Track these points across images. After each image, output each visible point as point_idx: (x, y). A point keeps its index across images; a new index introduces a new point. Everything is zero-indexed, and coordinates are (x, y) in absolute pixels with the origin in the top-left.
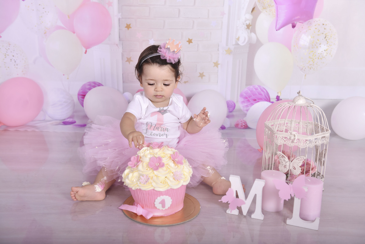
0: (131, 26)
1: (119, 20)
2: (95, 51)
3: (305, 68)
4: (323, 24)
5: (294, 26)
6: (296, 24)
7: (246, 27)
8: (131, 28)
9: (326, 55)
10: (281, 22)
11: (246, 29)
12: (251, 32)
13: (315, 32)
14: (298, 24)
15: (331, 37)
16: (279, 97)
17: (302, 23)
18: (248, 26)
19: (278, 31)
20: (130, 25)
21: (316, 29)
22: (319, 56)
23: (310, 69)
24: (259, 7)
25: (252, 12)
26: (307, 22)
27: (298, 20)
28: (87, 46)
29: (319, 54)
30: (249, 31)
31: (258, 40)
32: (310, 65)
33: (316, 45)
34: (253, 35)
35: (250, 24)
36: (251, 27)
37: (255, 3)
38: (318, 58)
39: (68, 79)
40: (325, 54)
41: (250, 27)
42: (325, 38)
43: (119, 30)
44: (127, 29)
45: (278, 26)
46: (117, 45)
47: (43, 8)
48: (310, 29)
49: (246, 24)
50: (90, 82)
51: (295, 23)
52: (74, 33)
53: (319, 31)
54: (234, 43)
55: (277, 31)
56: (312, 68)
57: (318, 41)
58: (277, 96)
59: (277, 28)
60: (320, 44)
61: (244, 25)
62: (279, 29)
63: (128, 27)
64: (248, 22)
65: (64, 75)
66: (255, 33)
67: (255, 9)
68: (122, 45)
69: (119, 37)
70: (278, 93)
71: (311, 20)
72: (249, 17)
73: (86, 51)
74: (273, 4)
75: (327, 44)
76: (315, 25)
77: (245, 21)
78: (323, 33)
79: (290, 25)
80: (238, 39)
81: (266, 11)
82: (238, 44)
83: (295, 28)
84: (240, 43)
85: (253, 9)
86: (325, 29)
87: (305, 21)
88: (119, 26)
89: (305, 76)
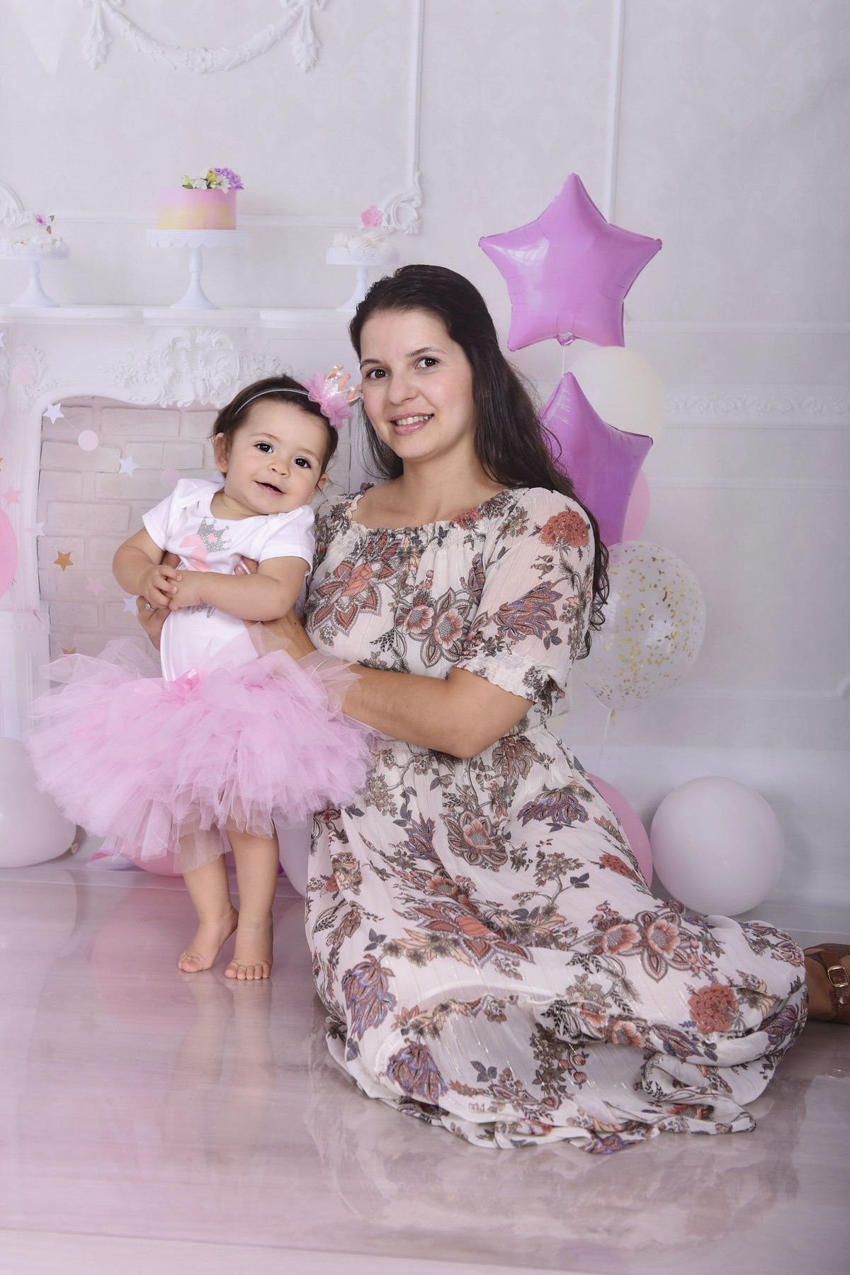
0: (71, 558)
1: (37, 541)
3: (612, 691)
4: (654, 559)
8: (71, 564)
9: (673, 653)
13: (630, 583)
15: (682, 596)
20: (68, 555)
21: (633, 571)
22: (652, 655)
23: (627, 693)
29: (650, 647)
32: (625, 681)
33: (638, 621)
38: (651, 663)
40: (669, 650)
42: (664, 600)
43: (38, 571)
44: (59, 566)
46: (35, 612)
53: (643, 578)
56: (634, 691)
57: (643, 610)
60: (650, 618)
63: (64, 561)
68: (50, 612)
69: (40, 591)
75: (672, 617)
76: (630, 562)
78: (656, 586)
86: (660, 572)
88: (38, 559)
89: (613, 714)
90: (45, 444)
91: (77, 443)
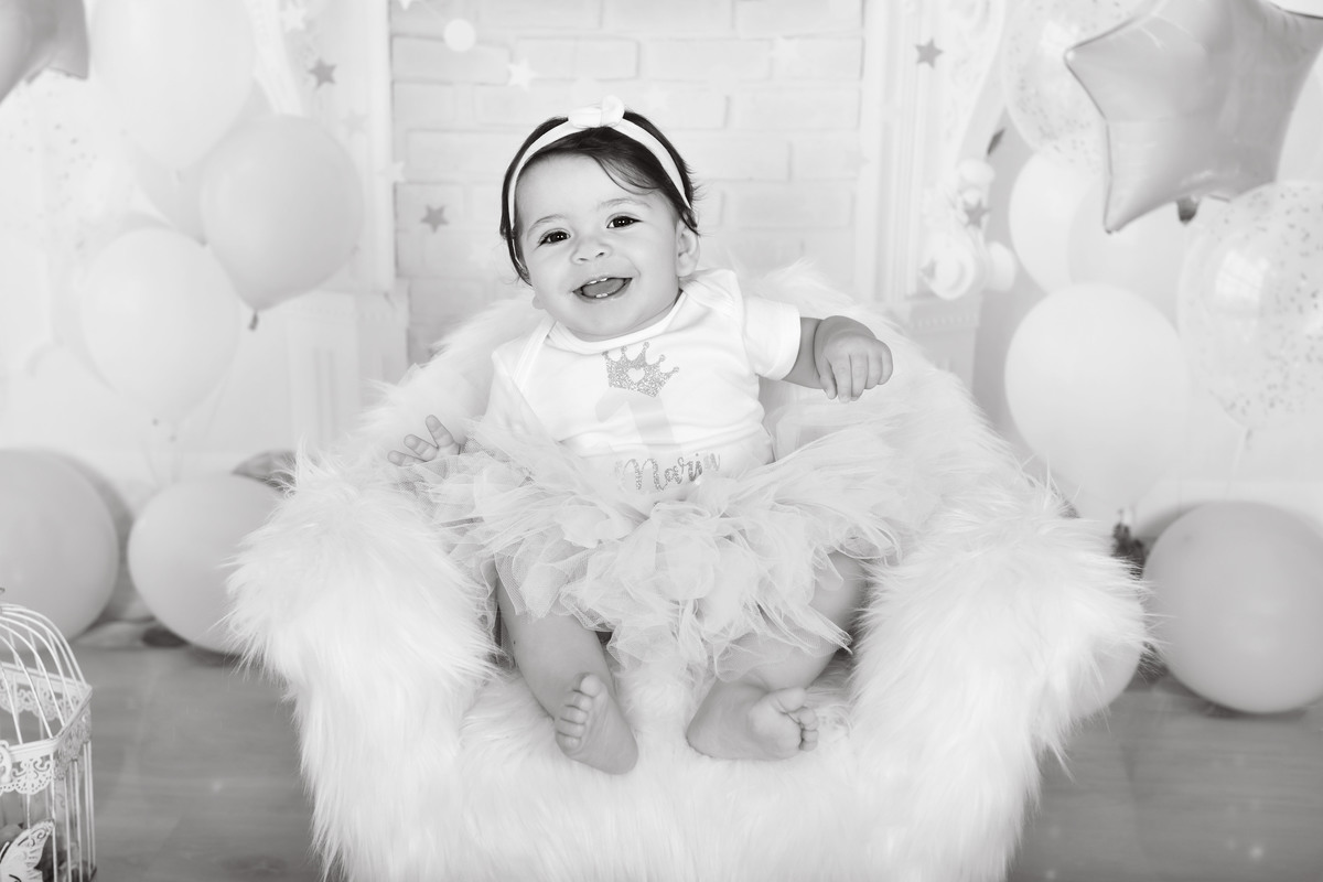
0: (447, 215)
1: (395, 191)
2: (292, 318)
3: (1248, 403)
5: (1187, 215)
6: (1197, 205)
7: (965, 219)
8: (444, 222)
10: (1127, 194)
11: (966, 226)
12: (988, 239)
13: (1286, 244)
14: (1207, 207)
16: (1127, 530)
17: (1227, 200)
18: (974, 215)
19: (1115, 235)
20: (441, 211)
21: (1292, 226)
22: (1312, 348)
23: (1272, 405)
24: (1023, 128)
25: (991, 149)
26: (1247, 197)
27: (1207, 186)
28: (261, 302)
29: (1309, 337)
30: (980, 236)
31: (1023, 277)
32: (1270, 387)
33: (1293, 300)
34: (998, 252)
35: (985, 204)
36: (987, 217)
37: (1005, 115)
38: (1309, 359)
39: (173, 438)
41: (985, 219)
43: (397, 231)
44: (427, 227)
45: (1115, 214)
46: (386, 295)
47: (74, 141)
48: (1264, 230)
49: (965, 203)
50: (267, 455)
51: (1194, 199)
52: (203, 242)
53: (1308, 235)
54: (911, 288)
55: (1109, 232)
56: (1282, 401)
57: (1303, 284)
58: (1118, 527)
59: (1111, 223)
60: (1314, 295)
61: (954, 206)
62: (1119, 227)
63: (435, 218)
64: (972, 198)
65: (155, 422)
66: (1007, 242)
67: (1005, 139)
68: (410, 294)
69: (397, 263)
70: (1121, 512)
71: (1265, 189)
72: (978, 172)
73: (255, 321)
74: (1090, 113)
76: (1288, 212)
77: (960, 192)
79: (1171, 210)
80: (931, 271)
81: (1056, 148)
82: (931, 295)
83: (1194, 223)
84: (942, 287)
85: (996, 140)
87: (1241, 191)
88: (396, 215)
89: (1249, 434)
90: (397, 41)
91: (440, 39)
